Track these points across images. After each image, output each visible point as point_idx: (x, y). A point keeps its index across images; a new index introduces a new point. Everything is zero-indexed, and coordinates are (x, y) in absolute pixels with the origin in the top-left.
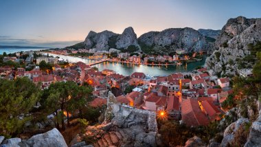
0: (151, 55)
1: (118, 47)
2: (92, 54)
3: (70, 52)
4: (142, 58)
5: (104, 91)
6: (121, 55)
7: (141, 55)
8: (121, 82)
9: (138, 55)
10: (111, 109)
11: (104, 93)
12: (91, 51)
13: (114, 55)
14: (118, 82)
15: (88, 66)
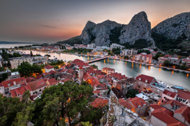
0: (172, 54)
1: (122, 41)
2: (90, 51)
3: (63, 48)
4: (156, 58)
5: (104, 91)
6: (125, 52)
7: (155, 54)
8: (123, 83)
9: (148, 52)
10: (113, 111)
11: (104, 93)
12: (89, 47)
13: (117, 52)
14: (119, 83)
15: (86, 64)
